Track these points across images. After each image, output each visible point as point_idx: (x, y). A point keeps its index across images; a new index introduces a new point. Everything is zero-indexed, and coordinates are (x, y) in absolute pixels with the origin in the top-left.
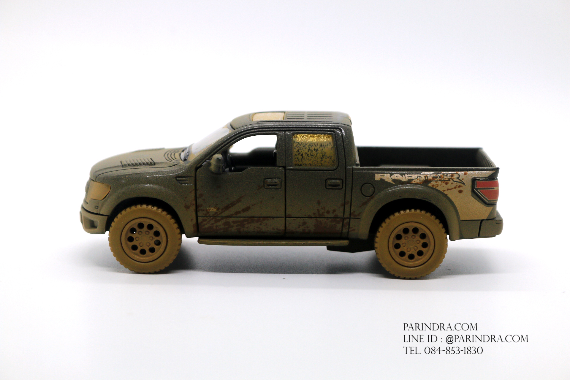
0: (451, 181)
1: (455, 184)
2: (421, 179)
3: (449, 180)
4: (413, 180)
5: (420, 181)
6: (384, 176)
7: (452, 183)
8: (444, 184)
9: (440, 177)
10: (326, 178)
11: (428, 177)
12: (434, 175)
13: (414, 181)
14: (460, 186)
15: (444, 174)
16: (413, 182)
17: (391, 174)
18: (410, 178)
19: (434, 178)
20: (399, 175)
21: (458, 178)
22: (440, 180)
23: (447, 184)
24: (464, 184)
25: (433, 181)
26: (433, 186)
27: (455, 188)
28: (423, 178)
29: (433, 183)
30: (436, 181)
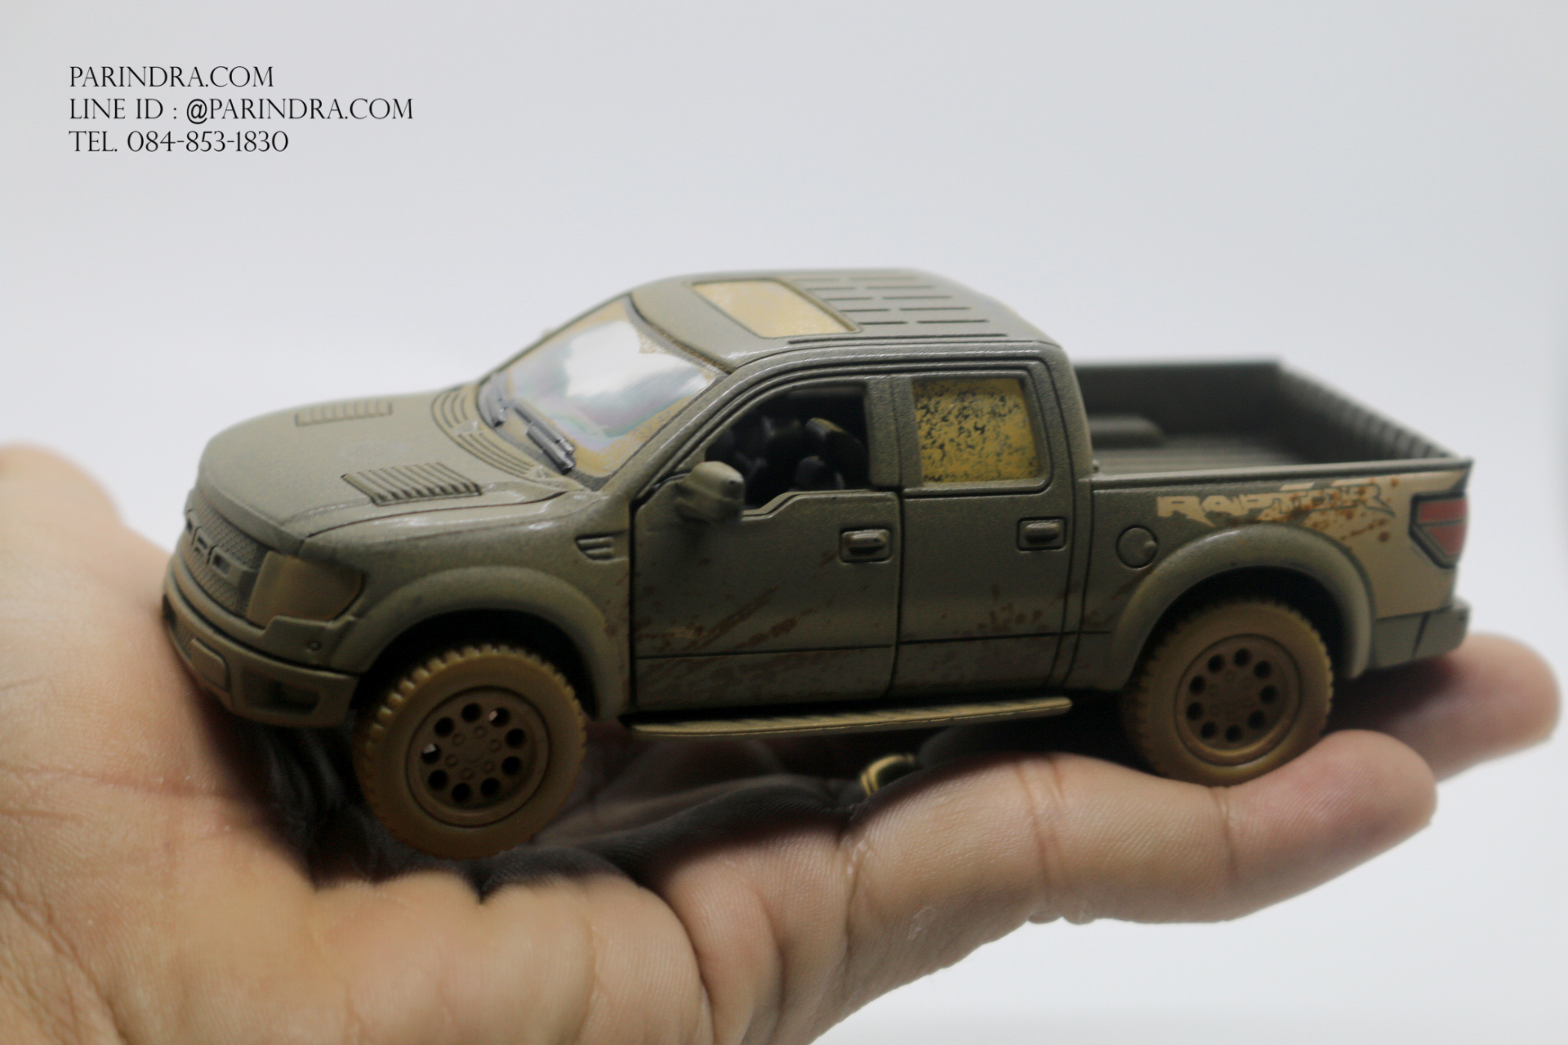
0: (1360, 509)
1: (1371, 517)
2: (1284, 509)
3: (1355, 504)
4: (1259, 511)
5: (1281, 512)
6: (1182, 502)
7: (1363, 515)
8: (1342, 519)
9: (1332, 497)
10: (1021, 516)
11: (1300, 500)
12: (1316, 494)
13: (1267, 515)
14: (1382, 522)
15: (1340, 488)
16: (1262, 517)
17: (1202, 497)
18: (1252, 505)
19: (1317, 501)
20: (1222, 499)
21: (1377, 498)
22: (1333, 508)
23: (1349, 516)
24: (1392, 513)
25: (1314, 510)
26: (1315, 525)
27: (1371, 527)
28: (1287, 505)
29: (1315, 517)
30: (1323, 512)
